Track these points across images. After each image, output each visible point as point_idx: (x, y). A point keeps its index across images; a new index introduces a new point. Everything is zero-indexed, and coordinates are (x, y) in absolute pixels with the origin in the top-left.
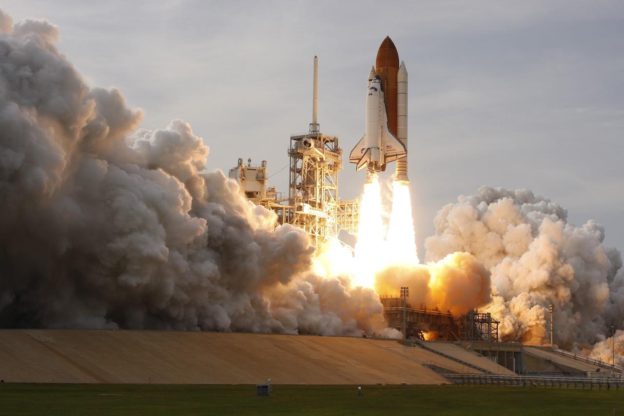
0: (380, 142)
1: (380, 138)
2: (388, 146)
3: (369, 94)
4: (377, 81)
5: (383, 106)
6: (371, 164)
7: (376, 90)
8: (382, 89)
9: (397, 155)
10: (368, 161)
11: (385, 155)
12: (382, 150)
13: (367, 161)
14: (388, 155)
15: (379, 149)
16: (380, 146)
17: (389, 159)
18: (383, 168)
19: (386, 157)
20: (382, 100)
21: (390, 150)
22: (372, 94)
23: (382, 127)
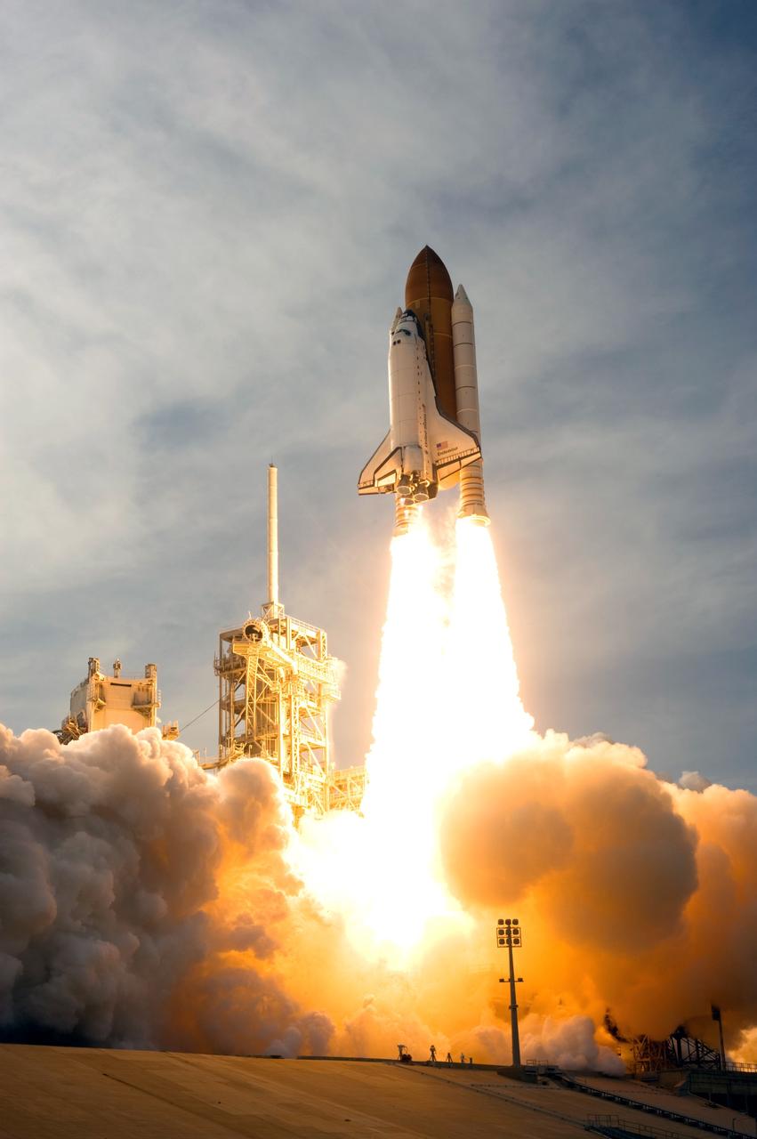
0: (421, 435)
1: (421, 428)
2: (439, 445)
3: (394, 343)
4: (410, 318)
5: (425, 367)
6: (405, 479)
7: (408, 333)
8: (421, 333)
9: (460, 459)
10: (399, 471)
11: (434, 465)
12: (427, 452)
13: (394, 471)
14: (440, 463)
15: (420, 447)
16: (422, 443)
17: (443, 472)
18: (432, 491)
19: (435, 468)
20: (422, 354)
21: (445, 452)
22: (399, 342)
23: (423, 406)
